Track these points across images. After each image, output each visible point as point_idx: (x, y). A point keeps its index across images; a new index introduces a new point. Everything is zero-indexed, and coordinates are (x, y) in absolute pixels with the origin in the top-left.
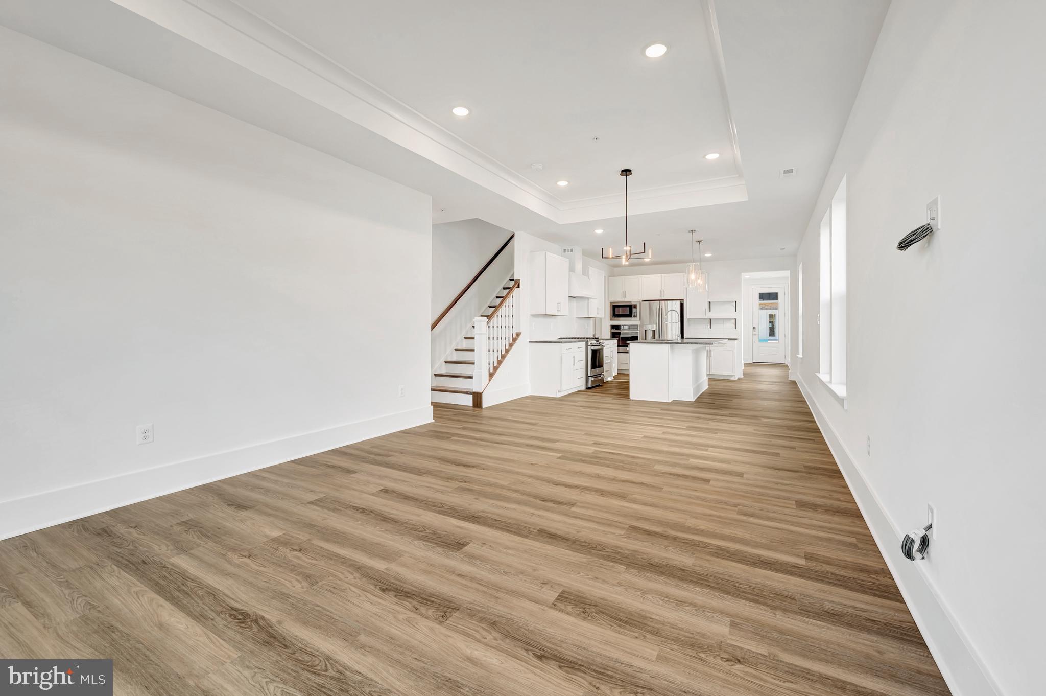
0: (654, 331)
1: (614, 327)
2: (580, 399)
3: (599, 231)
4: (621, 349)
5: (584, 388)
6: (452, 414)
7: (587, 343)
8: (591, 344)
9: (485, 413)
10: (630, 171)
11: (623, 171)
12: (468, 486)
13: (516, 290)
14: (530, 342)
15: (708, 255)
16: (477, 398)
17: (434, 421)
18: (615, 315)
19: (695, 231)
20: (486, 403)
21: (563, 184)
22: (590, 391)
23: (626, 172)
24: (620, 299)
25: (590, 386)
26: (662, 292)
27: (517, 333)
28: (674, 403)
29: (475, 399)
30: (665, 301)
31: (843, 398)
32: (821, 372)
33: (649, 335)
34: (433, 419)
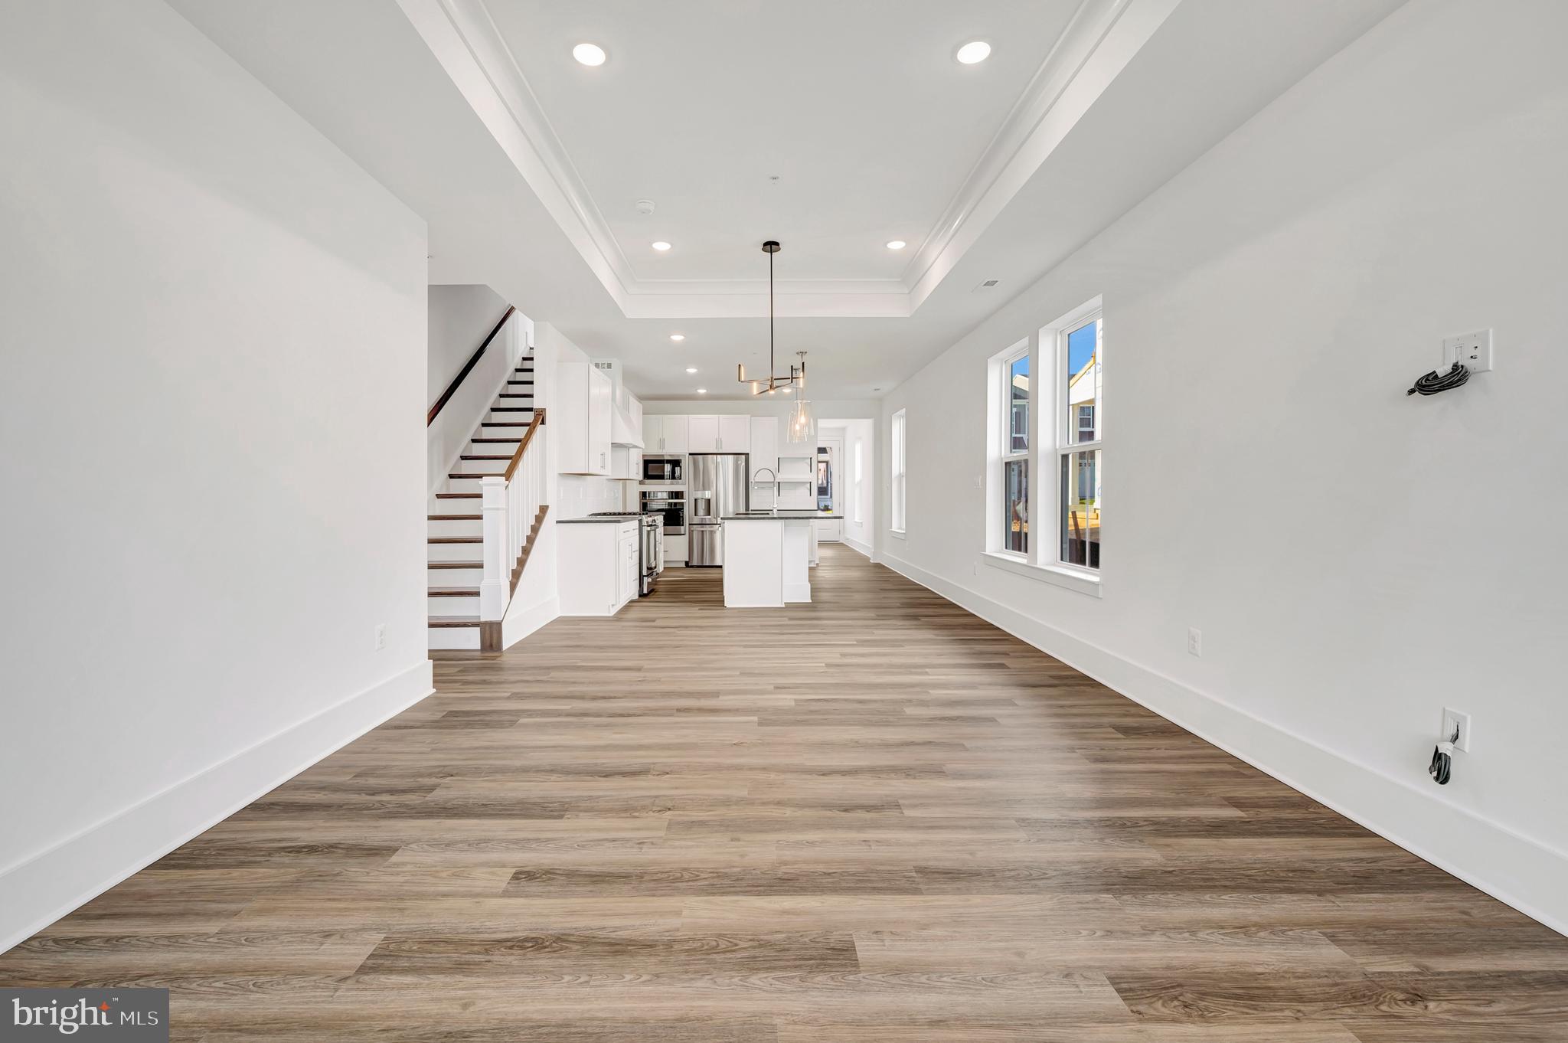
0: (709, 501)
1: (644, 494)
2: (635, 613)
3: (677, 338)
4: (671, 529)
5: (637, 597)
6: (457, 669)
7: (640, 521)
8: (647, 522)
9: (507, 659)
10: (777, 244)
11: (766, 244)
12: (680, 815)
13: (539, 428)
14: (558, 522)
16: (491, 633)
17: (435, 690)
18: (647, 476)
19: (806, 353)
20: (507, 642)
21: (662, 246)
22: (644, 600)
23: (771, 246)
24: (654, 451)
25: (645, 591)
26: (719, 442)
27: (540, 506)
28: (791, 607)
29: (487, 636)
30: (735, 456)
31: (1093, 583)
32: (990, 549)
33: (702, 506)
34: (434, 688)
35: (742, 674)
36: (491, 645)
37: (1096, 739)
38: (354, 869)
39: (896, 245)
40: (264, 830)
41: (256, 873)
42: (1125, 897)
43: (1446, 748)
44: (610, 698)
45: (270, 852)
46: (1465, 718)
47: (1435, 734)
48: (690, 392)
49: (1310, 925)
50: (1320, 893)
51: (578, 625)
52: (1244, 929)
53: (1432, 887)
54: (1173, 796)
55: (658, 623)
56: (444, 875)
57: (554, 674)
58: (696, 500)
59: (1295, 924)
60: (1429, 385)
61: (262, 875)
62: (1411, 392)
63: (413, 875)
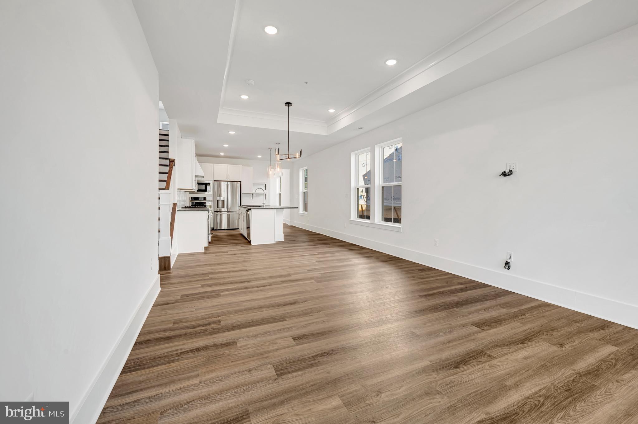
0: (224, 201)
1: (194, 198)
3: (232, 133)
10: (291, 103)
11: (286, 103)
13: (173, 168)
14: (180, 211)
15: (259, 156)
16: (165, 262)
19: (280, 143)
21: (245, 97)
23: (288, 104)
24: (200, 179)
26: (228, 176)
27: (173, 203)
28: (278, 243)
29: (163, 264)
30: (231, 182)
31: (400, 227)
32: (352, 219)
33: (220, 203)
34: (160, 287)
35: (290, 268)
36: (165, 268)
37: (416, 273)
38: (227, 351)
39: (332, 111)
40: (162, 349)
41: (184, 362)
42: (459, 308)
43: (509, 261)
44: (249, 281)
45: (180, 354)
46: (512, 253)
47: (506, 258)
48: (217, 154)
49: (497, 306)
50: (492, 299)
51: (193, 256)
52: (486, 309)
53: (509, 294)
54: (446, 284)
55: (229, 253)
56: (267, 344)
57: (210, 276)
58: (218, 201)
59: (494, 306)
60: (505, 174)
61: (186, 362)
62: (500, 175)
63: (255, 348)
